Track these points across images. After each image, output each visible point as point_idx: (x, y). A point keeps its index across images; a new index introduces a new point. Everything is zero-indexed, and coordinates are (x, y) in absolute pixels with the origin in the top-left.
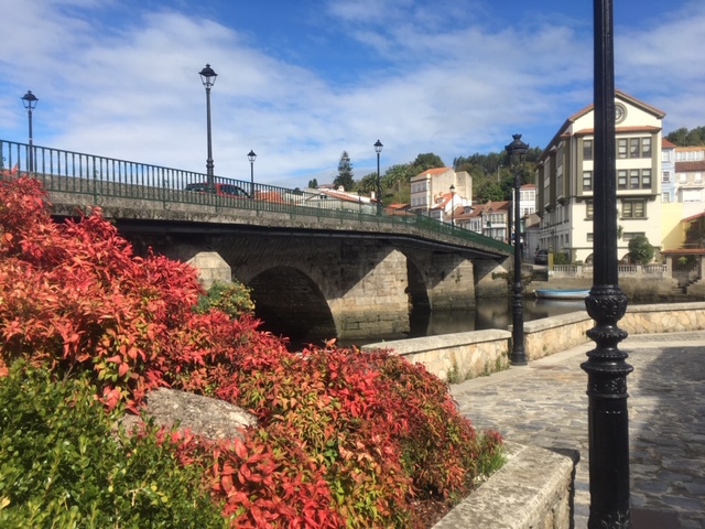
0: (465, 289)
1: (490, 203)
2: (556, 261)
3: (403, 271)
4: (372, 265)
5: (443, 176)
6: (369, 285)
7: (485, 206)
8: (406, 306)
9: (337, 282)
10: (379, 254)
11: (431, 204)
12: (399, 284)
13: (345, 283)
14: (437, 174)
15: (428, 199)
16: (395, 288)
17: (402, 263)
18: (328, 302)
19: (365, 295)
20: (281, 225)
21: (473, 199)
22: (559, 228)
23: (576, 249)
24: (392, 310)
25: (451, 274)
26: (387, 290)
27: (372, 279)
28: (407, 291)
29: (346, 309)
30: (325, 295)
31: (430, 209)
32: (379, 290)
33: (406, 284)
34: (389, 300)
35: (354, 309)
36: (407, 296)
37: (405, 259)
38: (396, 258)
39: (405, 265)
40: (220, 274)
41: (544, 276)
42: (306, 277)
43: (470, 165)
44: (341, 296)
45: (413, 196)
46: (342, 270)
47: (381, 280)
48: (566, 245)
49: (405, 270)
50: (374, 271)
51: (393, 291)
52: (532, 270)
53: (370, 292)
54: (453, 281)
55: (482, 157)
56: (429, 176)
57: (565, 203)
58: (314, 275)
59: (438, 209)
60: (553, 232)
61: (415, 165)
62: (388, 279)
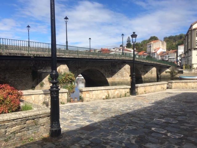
0: (154, 76)
1: (171, 50)
2: (186, 68)
3: (129, 70)
4: (120, 69)
5: (157, 43)
6: (119, 74)
7: (169, 51)
8: (130, 80)
9: (110, 73)
10: (122, 66)
11: (153, 51)
12: (128, 74)
13: (112, 73)
14: (155, 42)
15: (152, 50)
16: (127, 75)
17: (129, 68)
18: (107, 79)
19: (118, 77)
20: (85, 58)
21: (167, 49)
22: (189, 58)
23: (193, 64)
24: (125, 81)
25: (149, 71)
26: (124, 75)
27: (120, 72)
28: (130, 76)
29: (112, 81)
30: (106, 77)
31: (153, 53)
32: (122, 75)
33: (130, 74)
34: (125, 78)
35: (115, 81)
36: (130, 77)
37: (130, 67)
38: (127, 67)
39: (130, 69)
40: (66, 70)
41: (182, 72)
42: (99, 72)
43: (168, 39)
44: (111, 77)
45: (147, 49)
46: (112, 70)
47: (123, 73)
48: (191, 63)
49: (130, 70)
50: (121, 70)
51: (126, 76)
52: (178, 70)
53: (119, 76)
54: (150, 73)
55: (173, 36)
56: (152, 43)
57: (191, 50)
58: (102, 71)
59: (155, 52)
60: (188, 59)
61: (150, 40)
62: (125, 72)
